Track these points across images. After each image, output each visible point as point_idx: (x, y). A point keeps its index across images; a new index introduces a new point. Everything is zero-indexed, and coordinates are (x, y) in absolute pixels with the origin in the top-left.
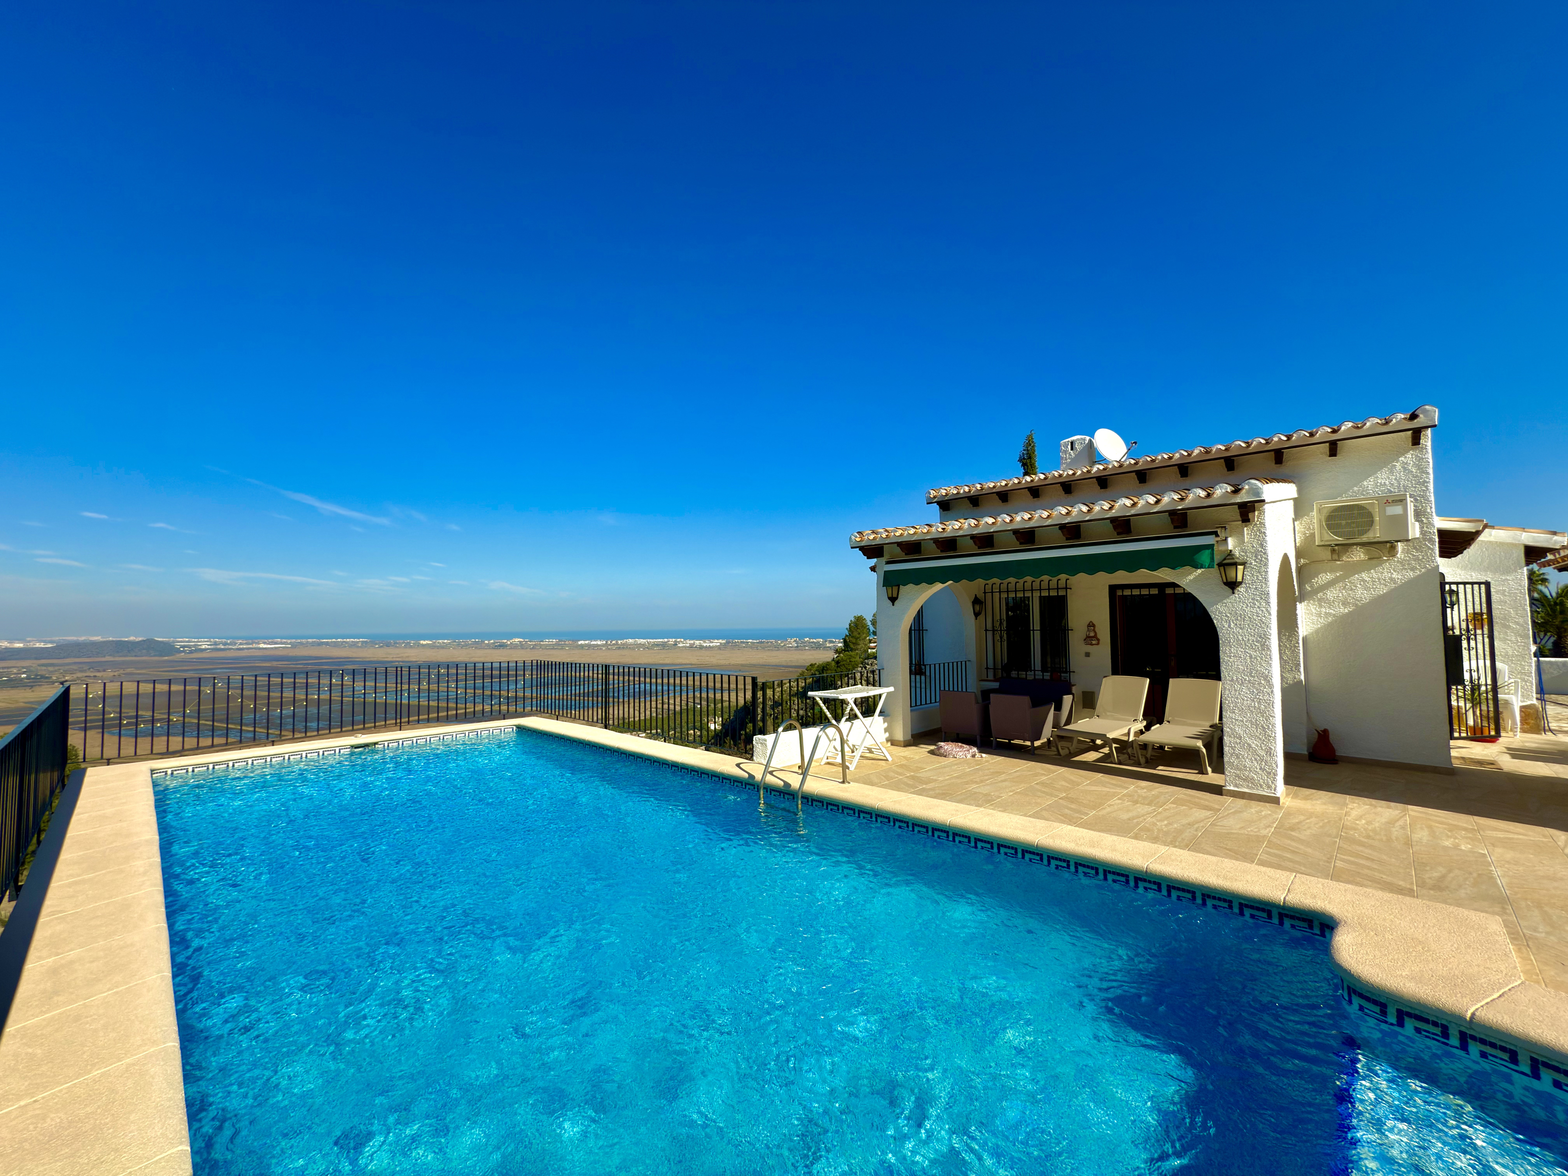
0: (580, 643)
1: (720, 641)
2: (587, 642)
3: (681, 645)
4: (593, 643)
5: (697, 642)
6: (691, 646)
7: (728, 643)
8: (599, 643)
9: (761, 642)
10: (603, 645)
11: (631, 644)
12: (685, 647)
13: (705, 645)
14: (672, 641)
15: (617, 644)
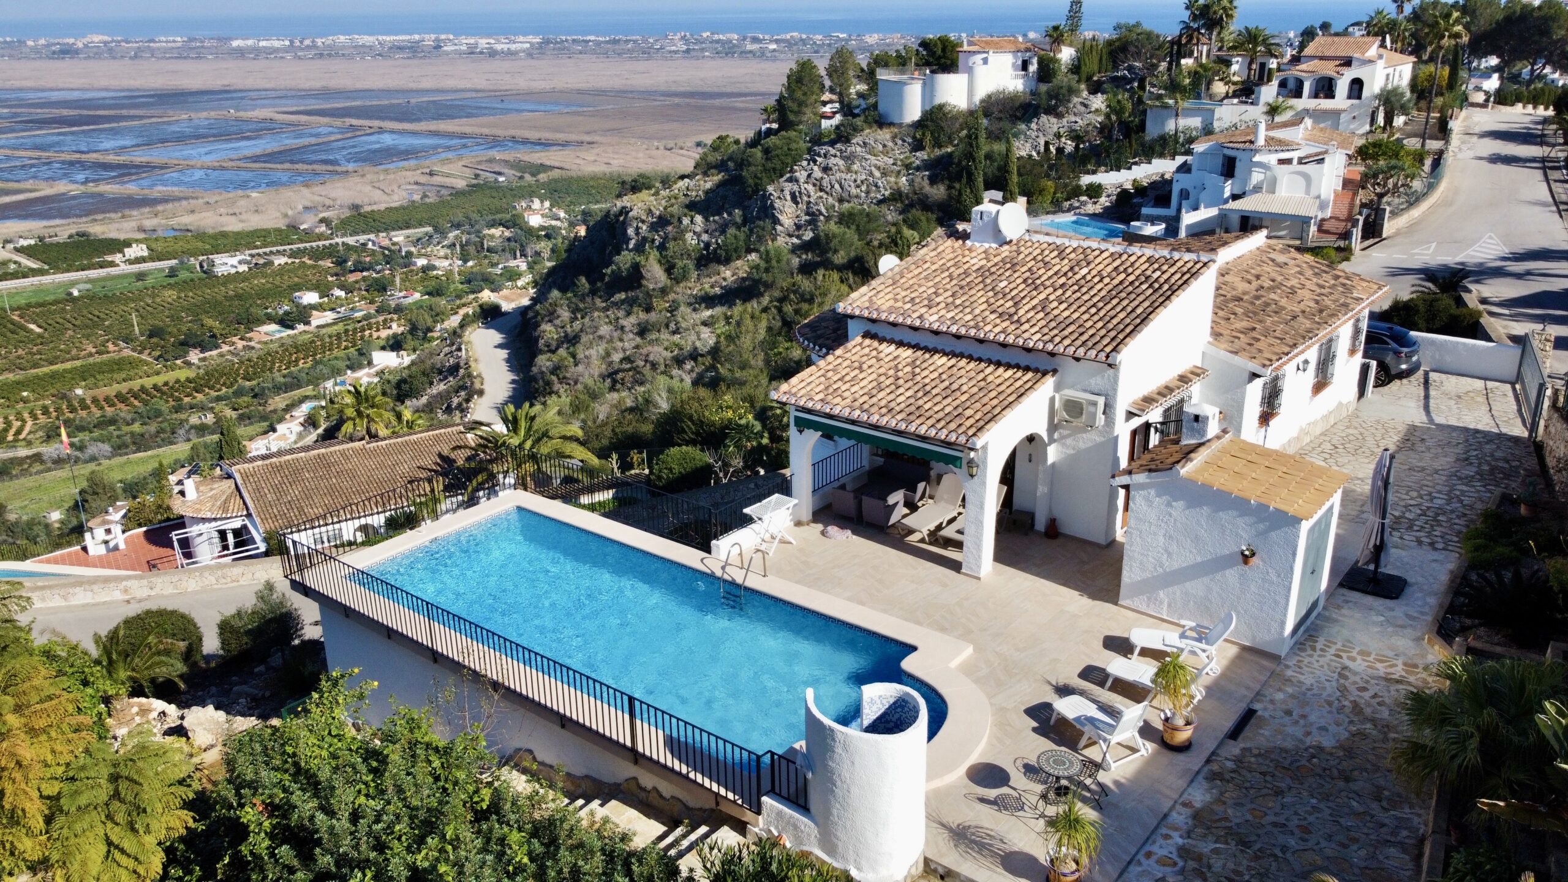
0: (235, 43)
1: (530, 38)
2: (250, 42)
3: (448, 48)
4: (263, 44)
5: (483, 43)
6: (472, 51)
7: (547, 42)
8: (277, 44)
9: (615, 42)
10: (286, 50)
11: (344, 47)
12: (460, 53)
13: (499, 47)
14: (429, 39)
15: (314, 46)
